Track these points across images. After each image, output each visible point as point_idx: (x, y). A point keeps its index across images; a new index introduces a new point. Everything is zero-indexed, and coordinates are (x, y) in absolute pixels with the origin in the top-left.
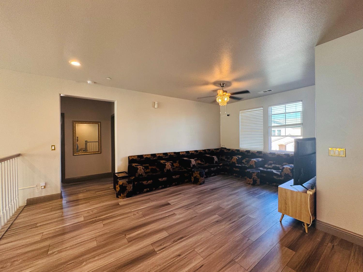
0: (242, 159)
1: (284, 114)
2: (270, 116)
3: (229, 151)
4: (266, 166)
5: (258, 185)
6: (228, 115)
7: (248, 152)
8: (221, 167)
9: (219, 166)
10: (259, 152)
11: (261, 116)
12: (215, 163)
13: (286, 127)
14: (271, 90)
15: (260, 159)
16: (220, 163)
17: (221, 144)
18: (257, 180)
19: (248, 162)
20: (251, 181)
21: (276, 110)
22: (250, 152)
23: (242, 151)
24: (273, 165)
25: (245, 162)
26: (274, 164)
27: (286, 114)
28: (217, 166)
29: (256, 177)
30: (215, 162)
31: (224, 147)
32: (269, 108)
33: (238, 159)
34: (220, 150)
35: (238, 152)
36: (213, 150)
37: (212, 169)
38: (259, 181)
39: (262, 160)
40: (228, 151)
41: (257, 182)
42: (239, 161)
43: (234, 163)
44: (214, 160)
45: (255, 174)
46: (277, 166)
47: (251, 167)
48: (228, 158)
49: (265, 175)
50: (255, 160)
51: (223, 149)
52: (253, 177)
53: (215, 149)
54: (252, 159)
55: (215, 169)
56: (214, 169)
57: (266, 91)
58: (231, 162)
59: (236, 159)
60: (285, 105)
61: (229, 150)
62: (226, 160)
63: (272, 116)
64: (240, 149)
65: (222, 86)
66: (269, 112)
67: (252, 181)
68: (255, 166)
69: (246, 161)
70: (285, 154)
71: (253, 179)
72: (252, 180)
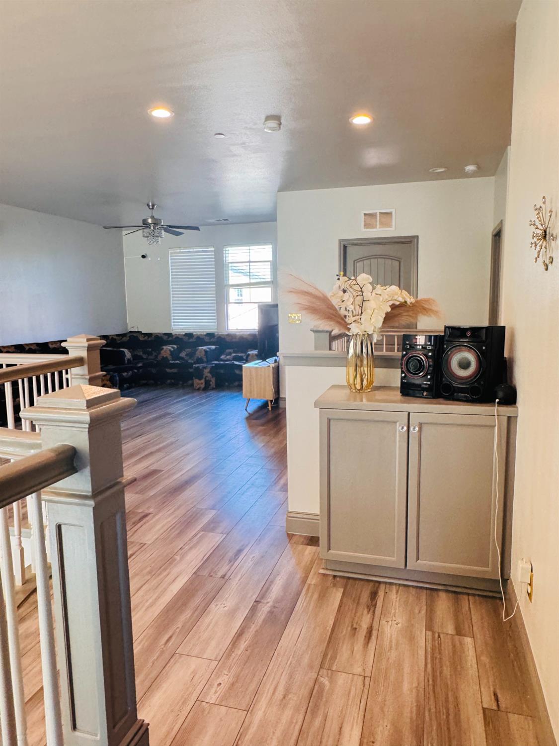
0: (180, 350)
1: (248, 264)
2: (227, 266)
3: (148, 338)
4: (222, 357)
5: (213, 389)
6: (143, 257)
7: (189, 335)
8: (141, 370)
9: (136, 369)
10: (210, 335)
11: (211, 265)
12: (126, 362)
13: (251, 287)
14: (227, 220)
15: (213, 347)
16: (138, 363)
17: (127, 324)
18: (211, 381)
19: (191, 355)
20: (202, 384)
21: (235, 254)
22: (193, 336)
23: (178, 336)
24: (233, 355)
25: (185, 356)
26: (234, 353)
27: (251, 264)
28: (131, 369)
29: (209, 375)
30: (128, 361)
31: (137, 330)
32: (224, 249)
33: (172, 349)
34: (130, 337)
35: (170, 339)
36: (115, 337)
37: (125, 374)
38: (214, 382)
39: (216, 348)
40: (146, 338)
41: (211, 383)
42: (175, 355)
43: (165, 359)
44: (125, 356)
45: (208, 370)
46: (240, 355)
47: (199, 361)
48: (150, 354)
49: (222, 371)
50: (204, 348)
51: (135, 335)
52: (204, 376)
53: (118, 335)
54: (200, 348)
55: (129, 374)
56: (127, 375)
57: (220, 220)
58: (159, 358)
59: (170, 350)
60: (248, 248)
61: (149, 335)
62: (144, 357)
63: (230, 265)
64: (172, 332)
65: (151, 207)
66: (224, 258)
67: (204, 384)
68: (205, 359)
69: (187, 355)
70: (250, 335)
71: (205, 378)
72: (203, 381)
